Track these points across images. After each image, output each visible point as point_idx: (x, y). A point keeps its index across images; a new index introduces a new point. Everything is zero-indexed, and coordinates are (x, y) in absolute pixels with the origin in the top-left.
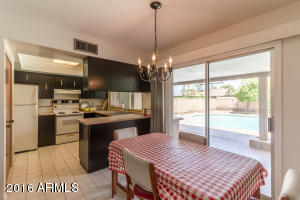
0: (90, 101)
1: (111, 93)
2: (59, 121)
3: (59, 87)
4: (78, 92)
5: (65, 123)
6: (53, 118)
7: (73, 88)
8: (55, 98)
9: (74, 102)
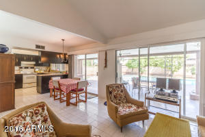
0: (40, 67)
1: (52, 64)
2: (24, 77)
3: (24, 60)
4: (34, 63)
5: (28, 78)
6: (22, 75)
7: (31, 61)
8: (22, 66)
9: (31, 68)
